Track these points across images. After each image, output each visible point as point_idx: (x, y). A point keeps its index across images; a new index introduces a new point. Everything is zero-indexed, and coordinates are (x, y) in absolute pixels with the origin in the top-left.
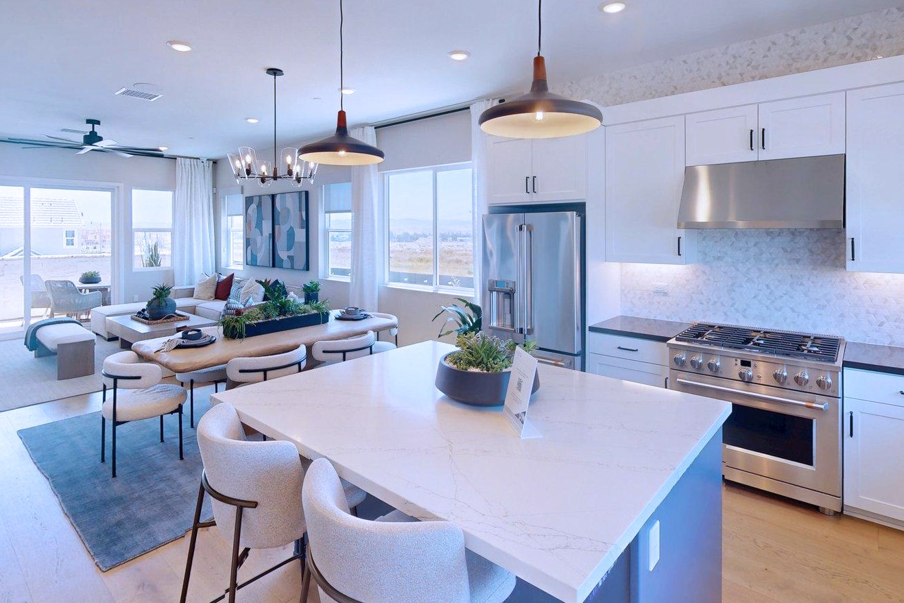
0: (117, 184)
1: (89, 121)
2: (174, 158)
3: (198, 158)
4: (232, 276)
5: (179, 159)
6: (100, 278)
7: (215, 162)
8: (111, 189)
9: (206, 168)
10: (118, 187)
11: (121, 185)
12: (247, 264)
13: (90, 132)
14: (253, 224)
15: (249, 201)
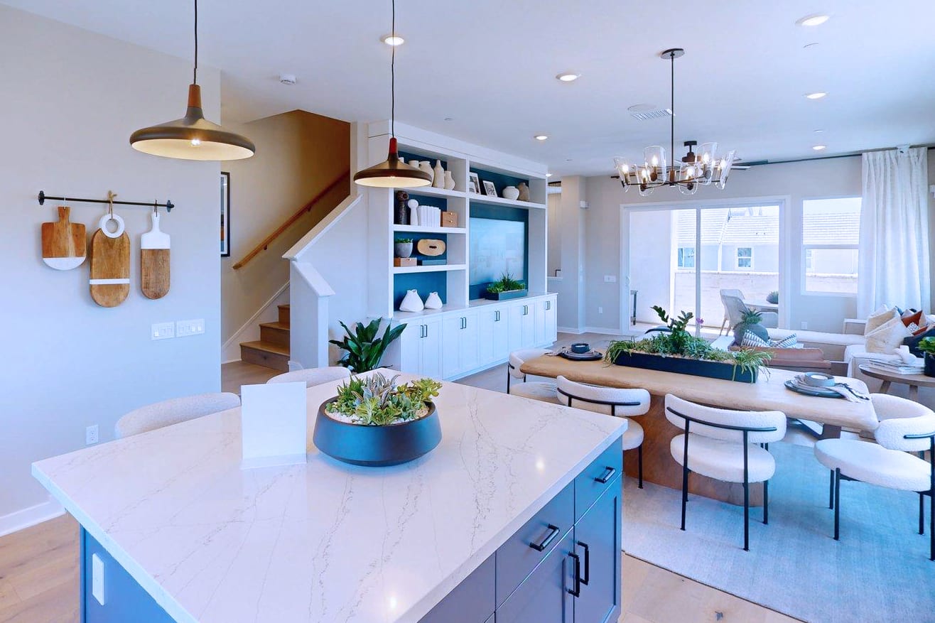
1: (686, 144)
2: (859, 155)
3: (896, 148)
5: (865, 155)
7: (931, 147)
13: (688, 154)
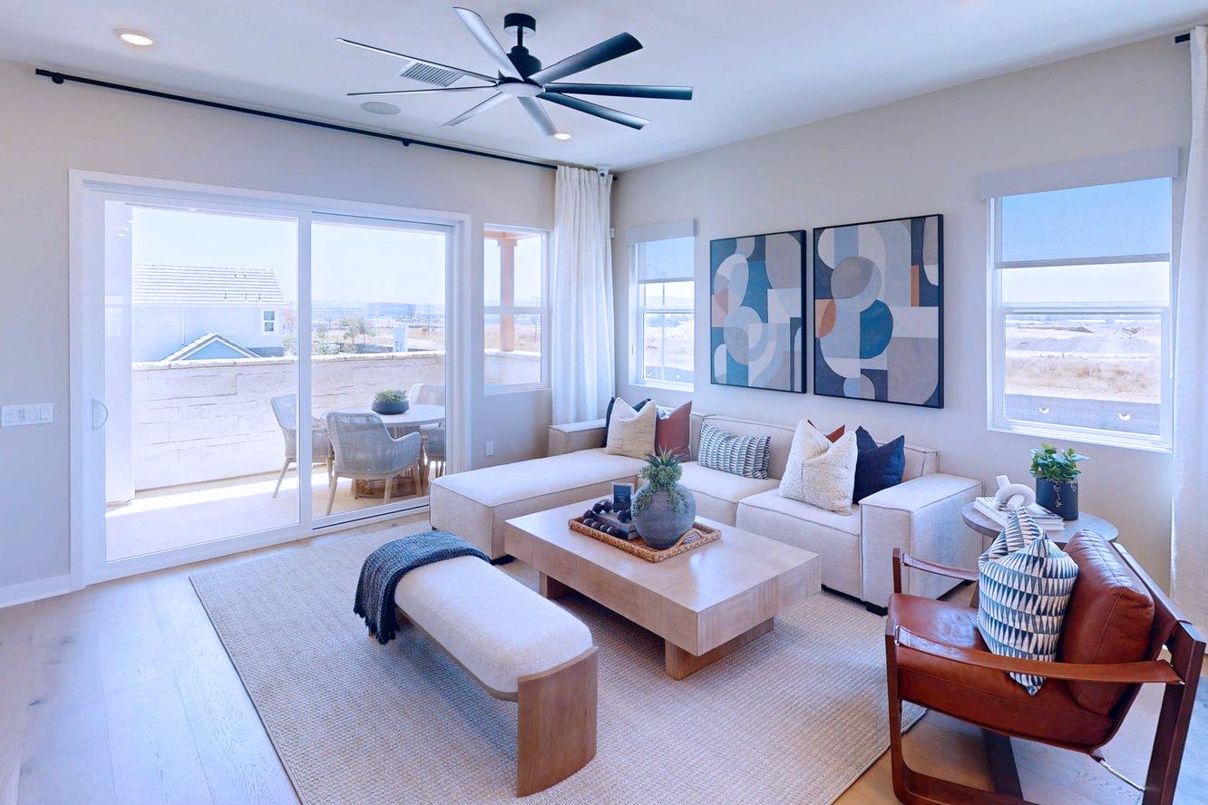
0: (459, 216)
2: (551, 167)
4: (688, 407)
5: (561, 168)
6: (407, 403)
7: (616, 177)
8: (446, 227)
9: (603, 187)
10: (461, 222)
11: (467, 218)
12: (713, 381)
14: (737, 295)
15: (722, 249)
